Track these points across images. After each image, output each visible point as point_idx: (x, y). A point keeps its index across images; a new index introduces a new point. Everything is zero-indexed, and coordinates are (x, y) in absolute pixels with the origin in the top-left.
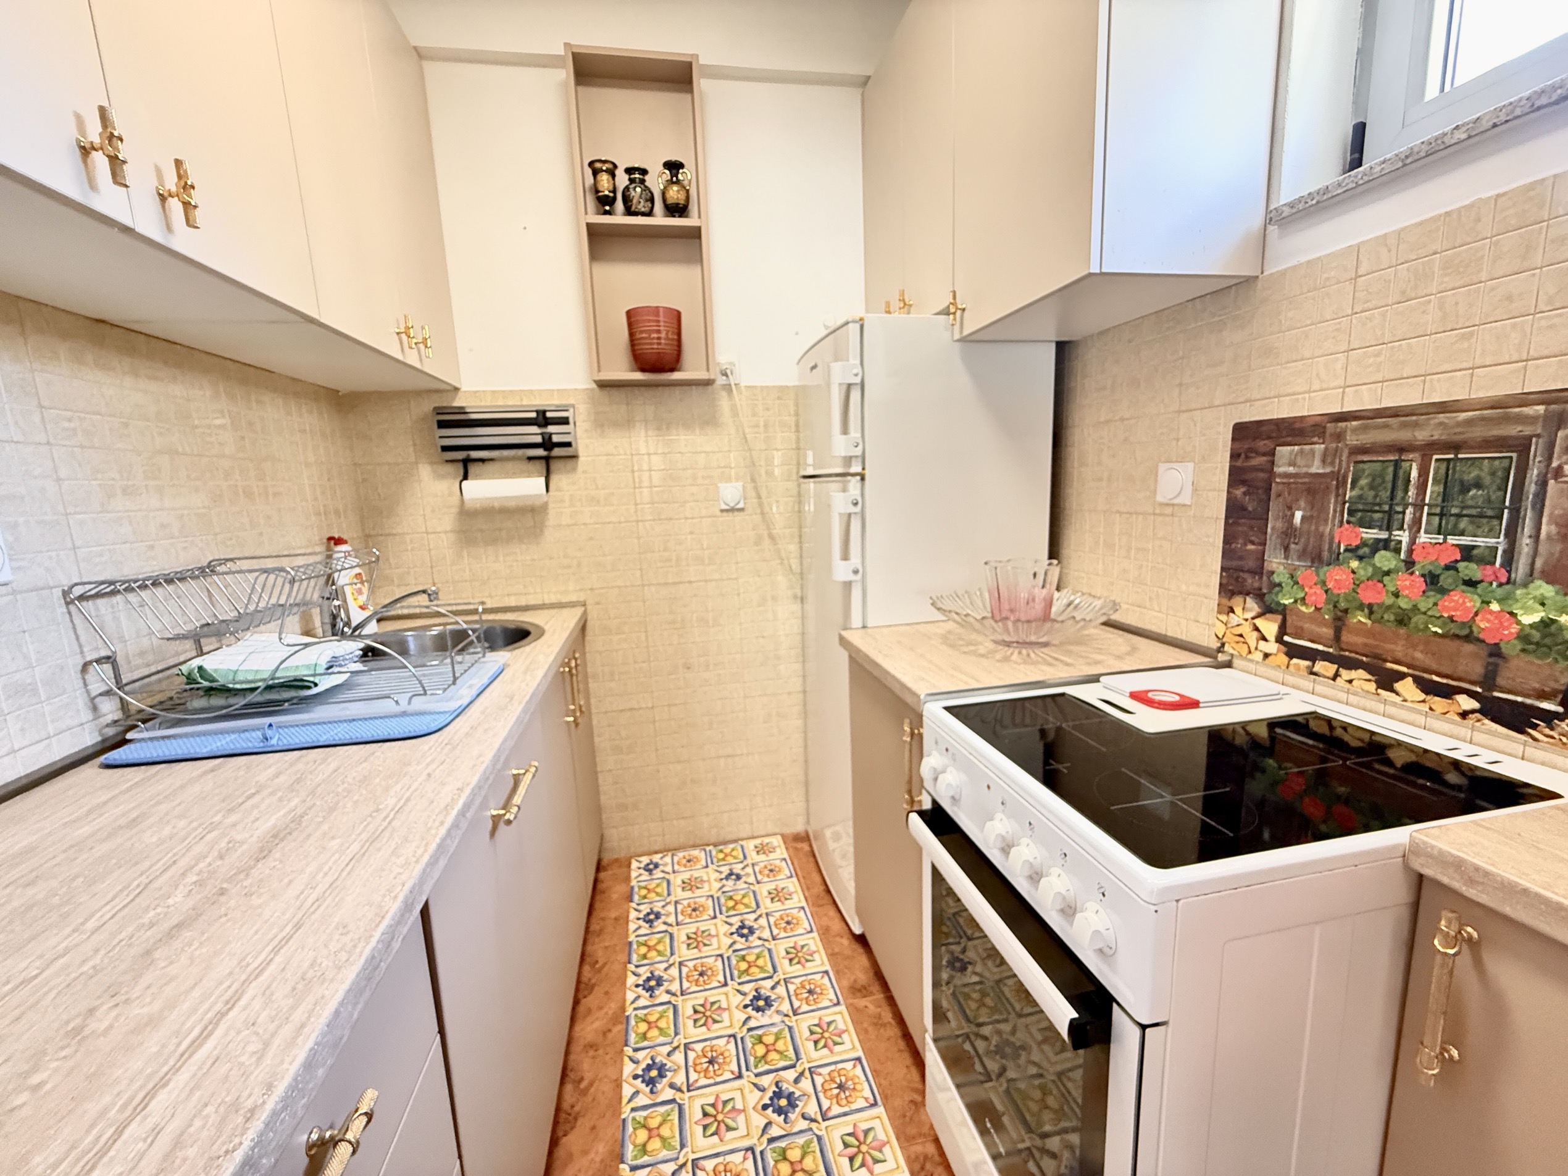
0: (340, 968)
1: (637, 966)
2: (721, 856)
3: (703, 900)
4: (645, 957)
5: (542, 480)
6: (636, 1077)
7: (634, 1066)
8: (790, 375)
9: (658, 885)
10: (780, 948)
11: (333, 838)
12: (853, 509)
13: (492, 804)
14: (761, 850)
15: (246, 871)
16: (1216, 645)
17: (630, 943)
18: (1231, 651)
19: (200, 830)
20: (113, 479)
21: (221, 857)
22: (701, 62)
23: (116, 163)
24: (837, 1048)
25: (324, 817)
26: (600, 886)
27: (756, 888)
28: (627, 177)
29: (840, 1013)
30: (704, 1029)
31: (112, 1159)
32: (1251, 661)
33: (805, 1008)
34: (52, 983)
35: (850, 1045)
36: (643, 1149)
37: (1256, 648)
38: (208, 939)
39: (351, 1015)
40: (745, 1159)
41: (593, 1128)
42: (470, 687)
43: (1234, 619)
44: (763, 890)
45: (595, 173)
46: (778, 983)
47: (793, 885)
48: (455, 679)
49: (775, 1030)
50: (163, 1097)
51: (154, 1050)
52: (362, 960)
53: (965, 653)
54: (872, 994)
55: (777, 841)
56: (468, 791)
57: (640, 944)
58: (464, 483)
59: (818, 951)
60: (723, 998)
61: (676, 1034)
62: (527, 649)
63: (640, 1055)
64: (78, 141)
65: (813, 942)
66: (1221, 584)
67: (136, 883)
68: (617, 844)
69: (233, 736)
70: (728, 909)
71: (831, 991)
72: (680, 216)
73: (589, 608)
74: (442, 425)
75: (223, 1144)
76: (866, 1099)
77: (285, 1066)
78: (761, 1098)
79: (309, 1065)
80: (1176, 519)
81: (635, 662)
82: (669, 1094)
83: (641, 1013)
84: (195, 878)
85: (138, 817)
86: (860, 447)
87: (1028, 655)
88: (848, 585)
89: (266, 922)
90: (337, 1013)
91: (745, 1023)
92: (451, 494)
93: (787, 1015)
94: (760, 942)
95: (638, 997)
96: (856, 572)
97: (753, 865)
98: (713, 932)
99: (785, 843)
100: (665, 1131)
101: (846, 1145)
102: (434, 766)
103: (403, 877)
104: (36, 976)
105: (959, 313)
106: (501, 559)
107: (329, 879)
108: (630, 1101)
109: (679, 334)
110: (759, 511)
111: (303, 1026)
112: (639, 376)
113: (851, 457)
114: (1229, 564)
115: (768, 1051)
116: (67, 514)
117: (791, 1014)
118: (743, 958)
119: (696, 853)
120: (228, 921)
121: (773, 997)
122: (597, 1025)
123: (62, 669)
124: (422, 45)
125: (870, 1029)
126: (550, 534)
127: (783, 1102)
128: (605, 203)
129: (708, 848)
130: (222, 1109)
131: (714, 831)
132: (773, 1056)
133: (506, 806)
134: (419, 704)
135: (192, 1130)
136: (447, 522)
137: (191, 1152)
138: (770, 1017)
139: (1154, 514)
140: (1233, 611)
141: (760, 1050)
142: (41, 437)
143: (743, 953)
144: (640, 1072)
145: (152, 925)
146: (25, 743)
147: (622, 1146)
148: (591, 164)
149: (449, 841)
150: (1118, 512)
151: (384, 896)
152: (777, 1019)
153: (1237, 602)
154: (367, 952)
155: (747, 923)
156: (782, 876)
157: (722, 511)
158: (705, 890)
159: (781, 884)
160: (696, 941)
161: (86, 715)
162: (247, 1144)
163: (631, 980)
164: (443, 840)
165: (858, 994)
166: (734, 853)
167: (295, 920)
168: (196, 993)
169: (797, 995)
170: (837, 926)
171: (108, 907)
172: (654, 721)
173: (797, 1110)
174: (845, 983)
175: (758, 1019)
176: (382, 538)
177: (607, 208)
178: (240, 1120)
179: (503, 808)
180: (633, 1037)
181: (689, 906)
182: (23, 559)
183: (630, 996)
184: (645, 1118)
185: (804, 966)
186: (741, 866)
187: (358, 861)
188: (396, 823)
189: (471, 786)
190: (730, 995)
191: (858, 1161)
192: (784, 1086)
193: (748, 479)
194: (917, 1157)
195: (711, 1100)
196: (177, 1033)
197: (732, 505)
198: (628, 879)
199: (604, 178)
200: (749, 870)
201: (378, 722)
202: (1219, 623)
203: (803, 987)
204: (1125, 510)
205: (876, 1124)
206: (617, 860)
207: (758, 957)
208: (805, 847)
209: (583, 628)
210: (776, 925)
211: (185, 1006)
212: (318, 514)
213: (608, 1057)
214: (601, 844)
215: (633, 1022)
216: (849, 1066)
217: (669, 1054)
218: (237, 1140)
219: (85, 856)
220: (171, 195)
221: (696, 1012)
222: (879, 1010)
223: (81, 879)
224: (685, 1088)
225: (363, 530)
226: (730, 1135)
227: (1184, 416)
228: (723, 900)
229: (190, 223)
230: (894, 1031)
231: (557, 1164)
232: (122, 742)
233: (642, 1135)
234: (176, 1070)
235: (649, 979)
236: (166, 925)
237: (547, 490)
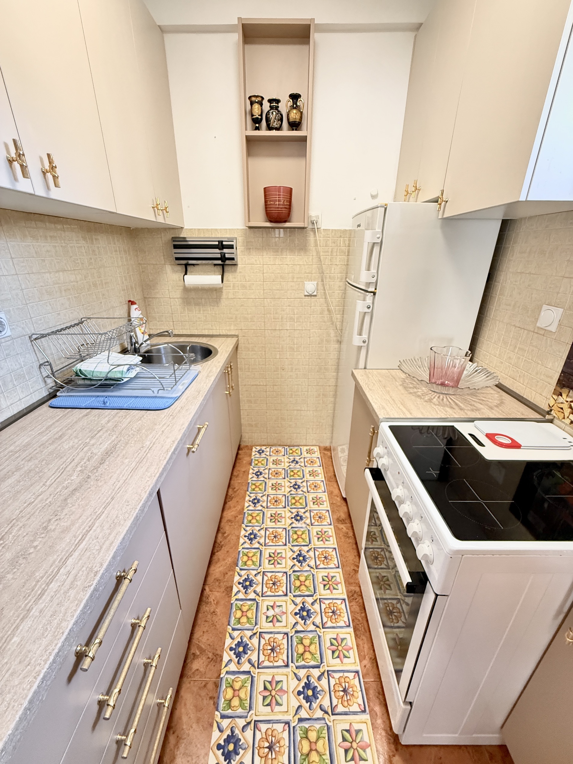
0: (125, 520)
1: (250, 493)
2: (291, 452)
3: (281, 470)
4: (254, 490)
5: (220, 277)
6: (245, 536)
7: (245, 532)
8: (348, 225)
9: (263, 460)
10: (310, 497)
11: (126, 458)
12: (367, 310)
13: (188, 443)
14: (309, 451)
15: (96, 468)
16: (547, 409)
17: (249, 483)
18: (555, 415)
19: (82, 445)
20: (42, 286)
21: (89, 460)
22: (316, 22)
23: (23, 168)
24: (327, 542)
25: (124, 447)
26: (239, 456)
27: (304, 468)
28: (269, 104)
29: (331, 529)
30: (274, 523)
31: (57, 579)
32: (563, 422)
33: (316, 523)
34: (38, 506)
35: (332, 542)
36: (245, 563)
37: (568, 417)
38: (84, 497)
39: (129, 538)
40: (283, 576)
41: (228, 552)
42: (183, 384)
43: (561, 399)
44: (307, 470)
45: (252, 103)
46: (307, 511)
47: (320, 470)
48: (176, 383)
49: (302, 530)
50: (70, 561)
51: (68, 541)
52: (133, 519)
53: (411, 393)
54: (346, 523)
55: (316, 449)
56: (176, 443)
57: (252, 484)
58: (185, 276)
59: (326, 501)
60: (283, 513)
61: (263, 523)
62: (209, 363)
63: (248, 528)
64: (7, 158)
65: (325, 497)
66: (559, 379)
67: (62, 467)
68: (247, 439)
69: (94, 399)
70: (291, 476)
71: (329, 519)
72: (296, 130)
73: (240, 338)
74: (176, 247)
75: (88, 583)
76: (335, 565)
77: (106, 557)
78: (293, 555)
79: (114, 557)
80: (545, 338)
81: (259, 364)
82: (257, 545)
83: (250, 512)
84: (80, 469)
85: (62, 435)
86: (375, 278)
87: (443, 400)
88: (360, 348)
89: (103, 494)
90: (124, 539)
91: (290, 525)
92: (179, 280)
93: (308, 525)
94: (302, 493)
95: (249, 506)
96: (364, 342)
97: (304, 458)
98: (283, 485)
99: (320, 450)
100: (254, 559)
101: (323, 580)
102: (165, 427)
103: (149, 483)
104: (33, 502)
105: (443, 203)
106: (202, 312)
107: (124, 478)
108: (242, 545)
109: (290, 202)
110: (324, 297)
111: (112, 543)
112: (268, 224)
113: (370, 283)
114: (566, 370)
115: (298, 538)
116: (27, 304)
117: (310, 524)
118: (294, 498)
119: (280, 448)
120: (91, 490)
121: (304, 516)
122: (233, 513)
123: (32, 367)
124: (163, 24)
125: (343, 537)
126: (224, 302)
127: (301, 558)
128: (256, 121)
129: (286, 447)
130: (88, 569)
131: (289, 440)
132: (300, 540)
133: (193, 444)
134: (161, 393)
135: (79, 575)
136: (177, 294)
137: (79, 583)
138: (301, 524)
139: (534, 332)
140: (561, 395)
141: (295, 537)
142: (13, 272)
143: (294, 496)
144: (247, 535)
145: (67, 487)
146: (24, 396)
147: (238, 560)
148: (250, 98)
149: (168, 465)
150: (514, 325)
151: (142, 490)
152: (304, 525)
153: (565, 391)
154: (135, 515)
155: (298, 483)
156: (316, 465)
157: (305, 296)
158: (282, 466)
159: (315, 469)
160: (275, 487)
161: (42, 385)
162: (95, 584)
163: (247, 498)
164: (165, 466)
165: (340, 522)
166: (297, 451)
167: (112, 495)
168: (80, 521)
169: (314, 518)
170: (336, 492)
171: (53, 477)
172: (266, 392)
173: (306, 562)
174: (335, 517)
175: (296, 524)
176: (151, 299)
177: (257, 125)
178: (93, 575)
179: (192, 445)
180: (246, 521)
181: (274, 471)
182: (14, 325)
183: (246, 505)
184: (247, 552)
185: (319, 506)
186: (299, 457)
187: (134, 472)
188: (149, 455)
189: (178, 440)
190: (286, 512)
191: (327, 587)
192: (303, 552)
193: (320, 280)
194: (351, 591)
195: (273, 551)
196: (75, 536)
197: (311, 293)
198: (250, 455)
199: (256, 107)
200: (302, 460)
201: (146, 399)
202: (552, 399)
203: (317, 515)
204: (518, 326)
205: (337, 575)
206: (247, 446)
207: (300, 499)
208: (329, 453)
209: (236, 348)
210: (310, 486)
211: (77, 525)
212: (124, 290)
213: (236, 527)
214: (241, 438)
215: (246, 515)
216: (331, 550)
217: (259, 530)
218: (92, 582)
219: (46, 450)
220: (47, 172)
221: (271, 516)
222: (347, 530)
223: (45, 461)
224: (263, 544)
225: (143, 295)
226: (278, 566)
227: (566, 280)
228: (289, 472)
229: (56, 185)
230: (352, 540)
231: (214, 561)
232: (55, 396)
233: (245, 558)
234: (74, 550)
235: (254, 499)
236: (71, 489)
237: (222, 282)
